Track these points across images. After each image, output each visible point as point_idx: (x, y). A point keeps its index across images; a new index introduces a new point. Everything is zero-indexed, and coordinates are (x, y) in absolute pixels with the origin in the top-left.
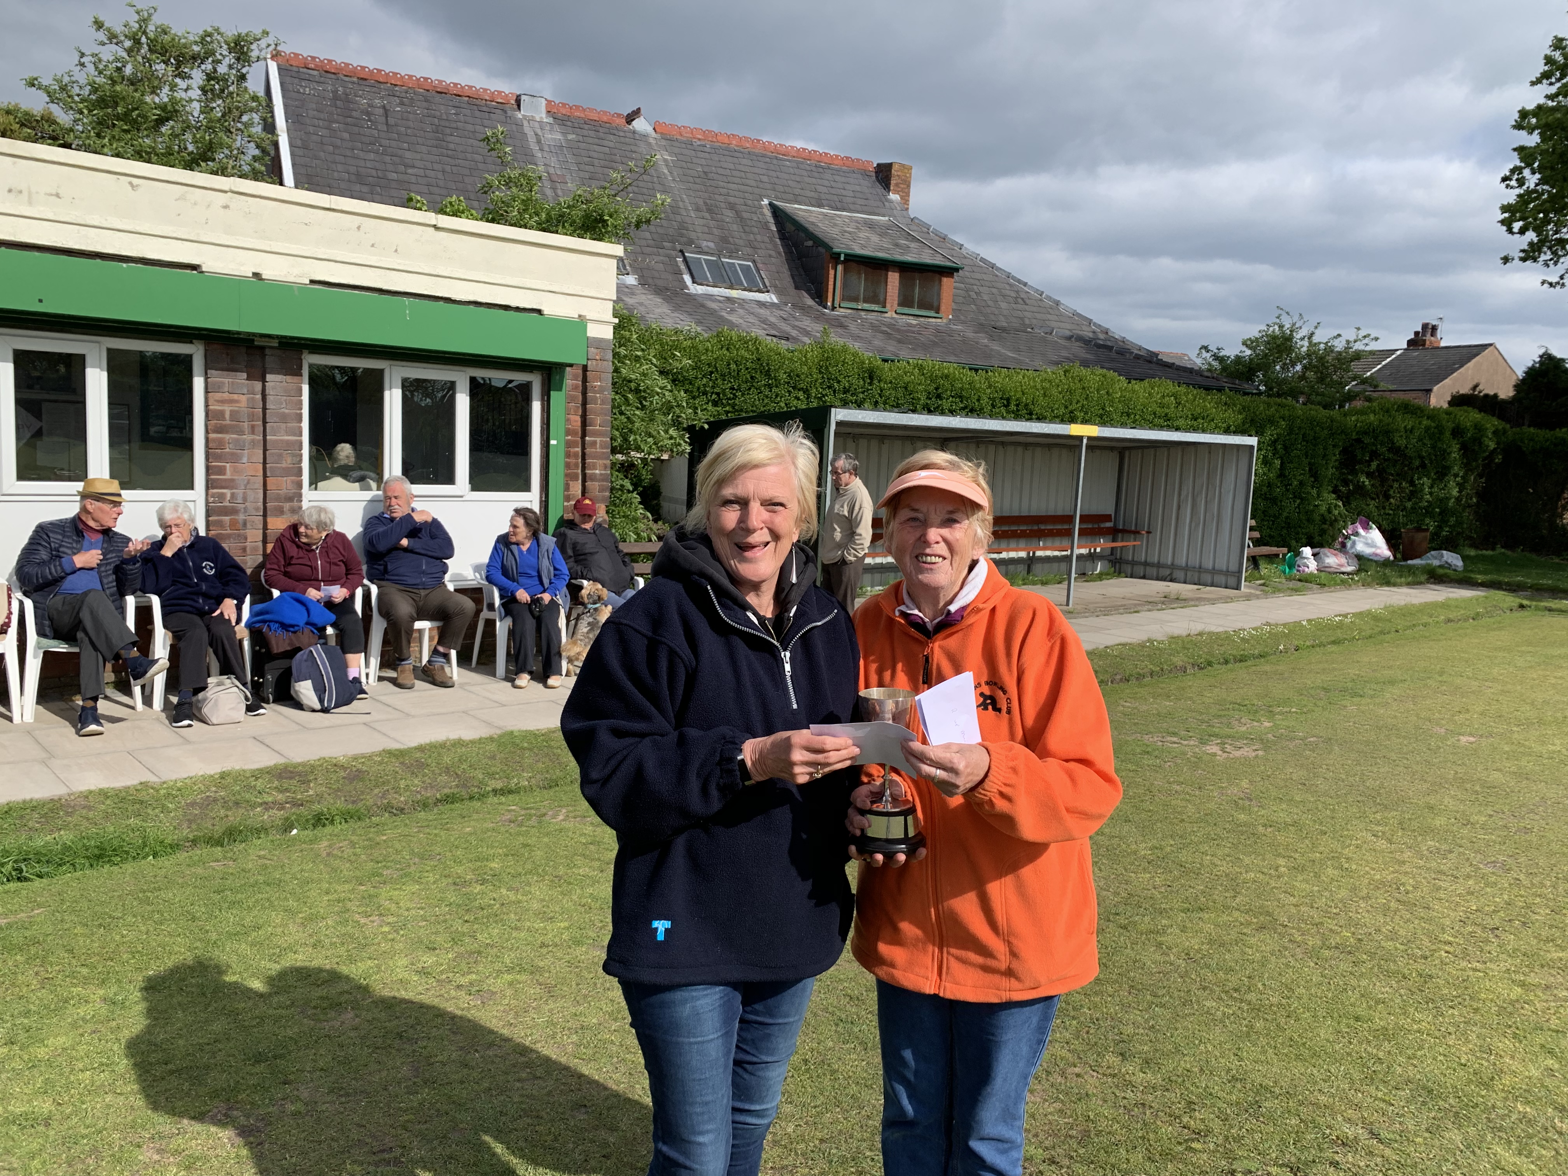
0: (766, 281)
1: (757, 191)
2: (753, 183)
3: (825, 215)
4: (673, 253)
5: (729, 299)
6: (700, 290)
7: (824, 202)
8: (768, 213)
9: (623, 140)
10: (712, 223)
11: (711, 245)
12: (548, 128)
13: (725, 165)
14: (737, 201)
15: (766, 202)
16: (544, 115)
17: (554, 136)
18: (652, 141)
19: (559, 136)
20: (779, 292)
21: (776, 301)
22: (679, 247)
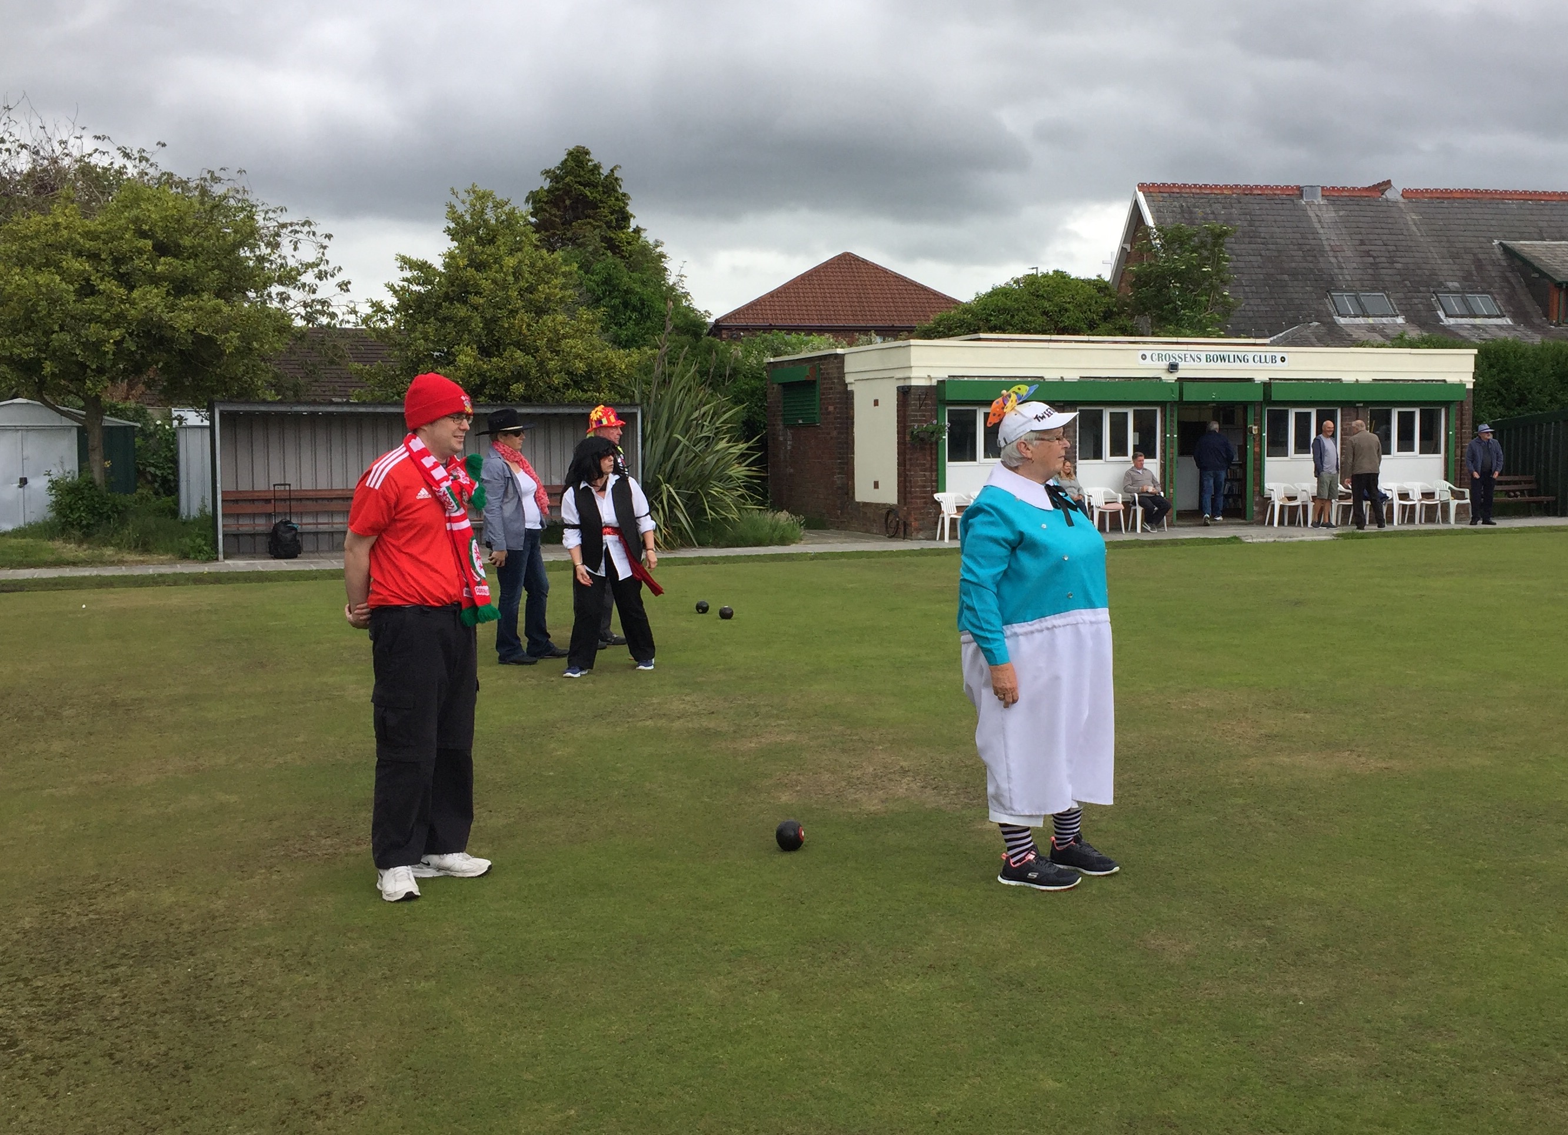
0: (1502, 308)
1: (1489, 234)
2: (1485, 228)
3: (1546, 247)
4: (1428, 295)
5: (1474, 326)
6: (1452, 321)
7: (1545, 235)
8: (1498, 252)
9: (1380, 209)
10: (1455, 267)
11: (1456, 284)
12: (1324, 208)
13: (1459, 216)
14: (1472, 245)
15: (1496, 242)
16: (1320, 199)
17: (1329, 215)
18: (1401, 205)
19: (1333, 214)
20: (1513, 317)
21: (1511, 323)
22: (1432, 290)
